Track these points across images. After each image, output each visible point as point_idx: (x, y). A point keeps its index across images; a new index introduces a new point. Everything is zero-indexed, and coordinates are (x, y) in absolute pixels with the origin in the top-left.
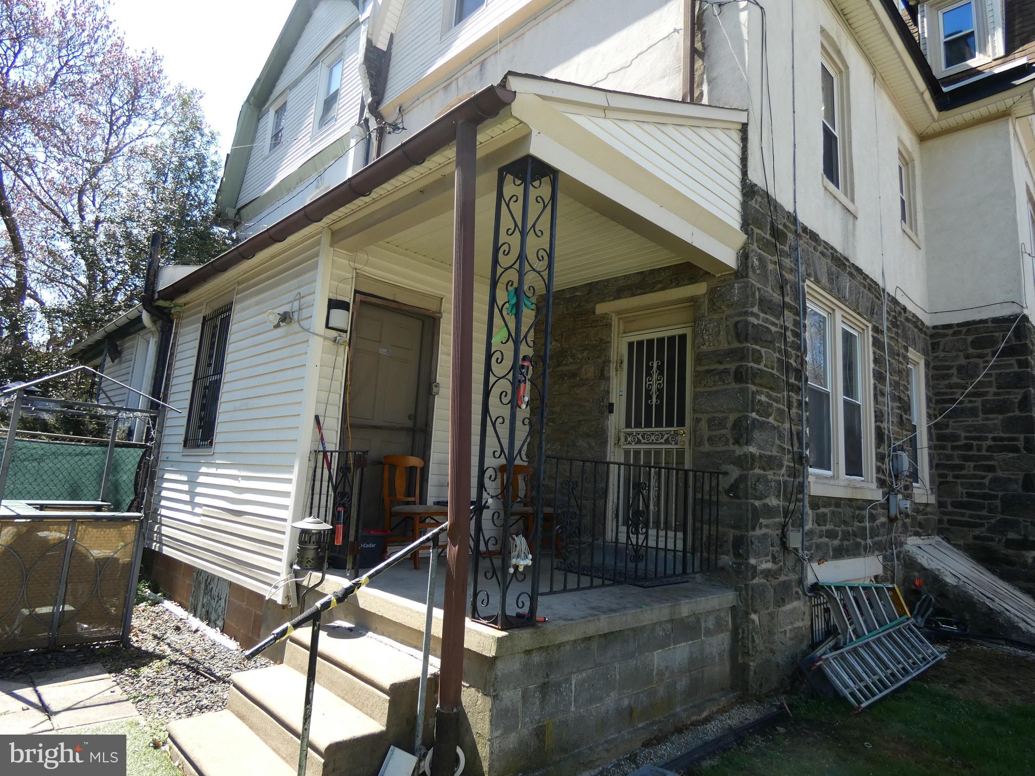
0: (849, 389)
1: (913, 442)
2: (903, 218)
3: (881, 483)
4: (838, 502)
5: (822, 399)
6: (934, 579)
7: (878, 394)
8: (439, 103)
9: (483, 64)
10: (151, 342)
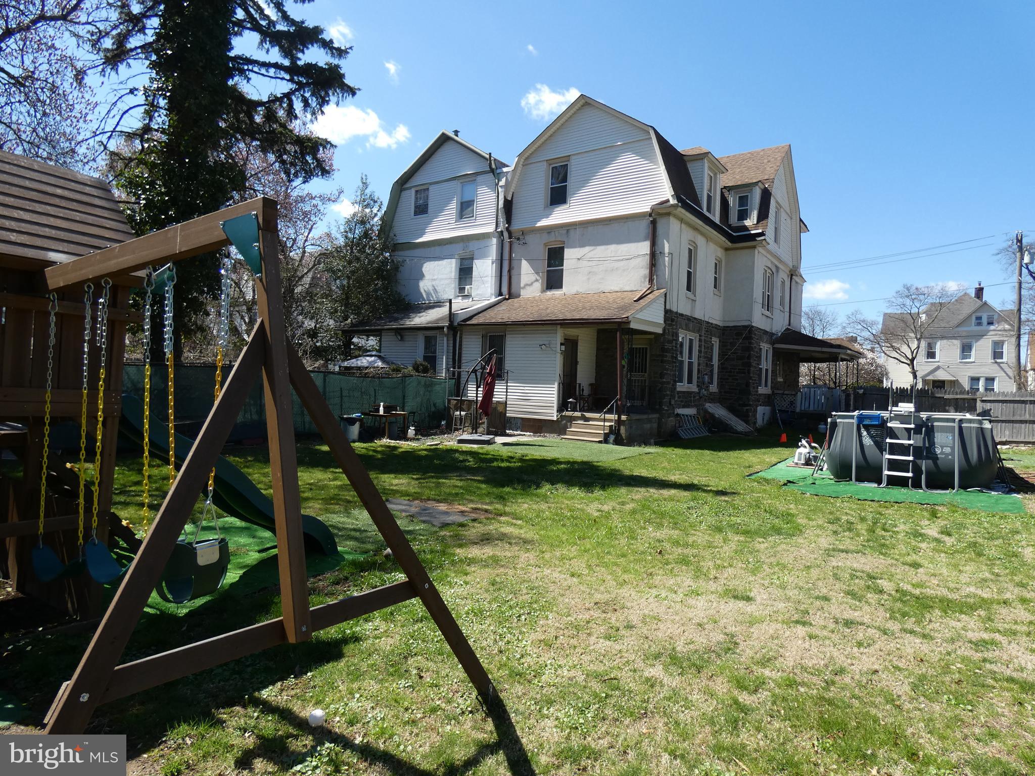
0: (690, 357)
1: (712, 371)
2: (715, 287)
3: (698, 386)
4: (684, 392)
5: (682, 362)
6: (712, 416)
7: (699, 357)
8: (545, 238)
9: (568, 231)
10: (445, 339)
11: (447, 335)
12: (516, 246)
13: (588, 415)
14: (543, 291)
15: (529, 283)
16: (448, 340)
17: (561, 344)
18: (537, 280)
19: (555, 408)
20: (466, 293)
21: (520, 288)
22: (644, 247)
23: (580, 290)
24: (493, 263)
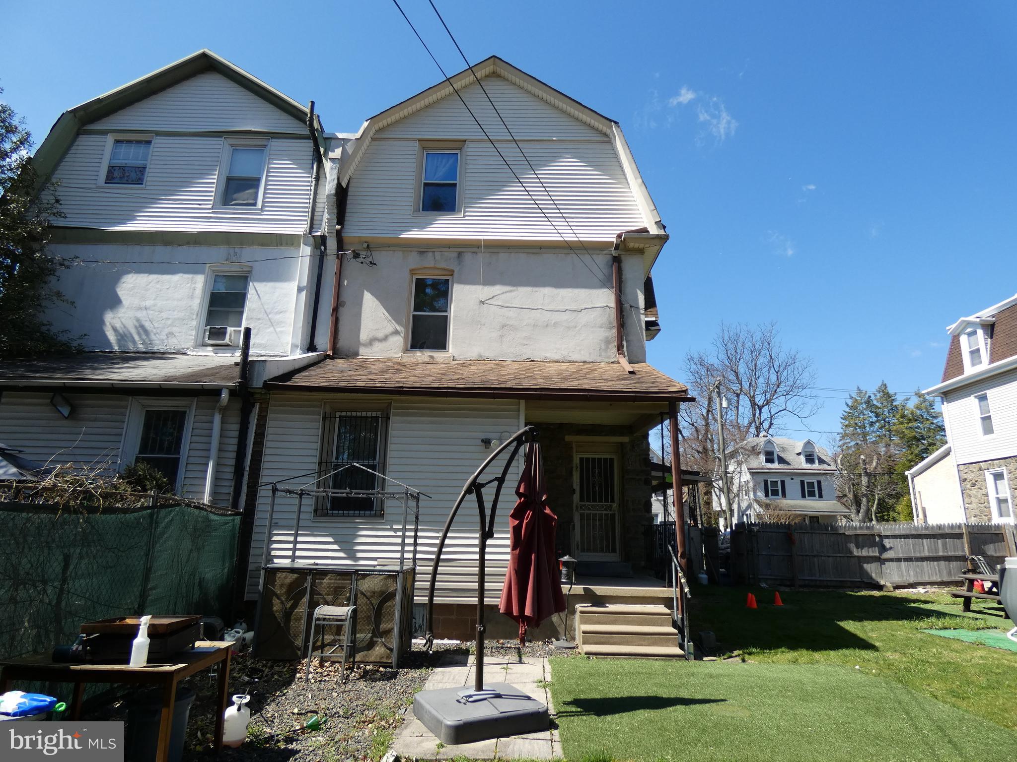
8: (413, 260)
9: (460, 254)
10: (217, 418)
11: (224, 411)
12: (352, 266)
13: (600, 590)
14: (406, 351)
15: (381, 335)
16: (223, 422)
18: (396, 332)
20: (227, 340)
21: (359, 343)
22: (605, 298)
23: (487, 354)
24: (300, 290)
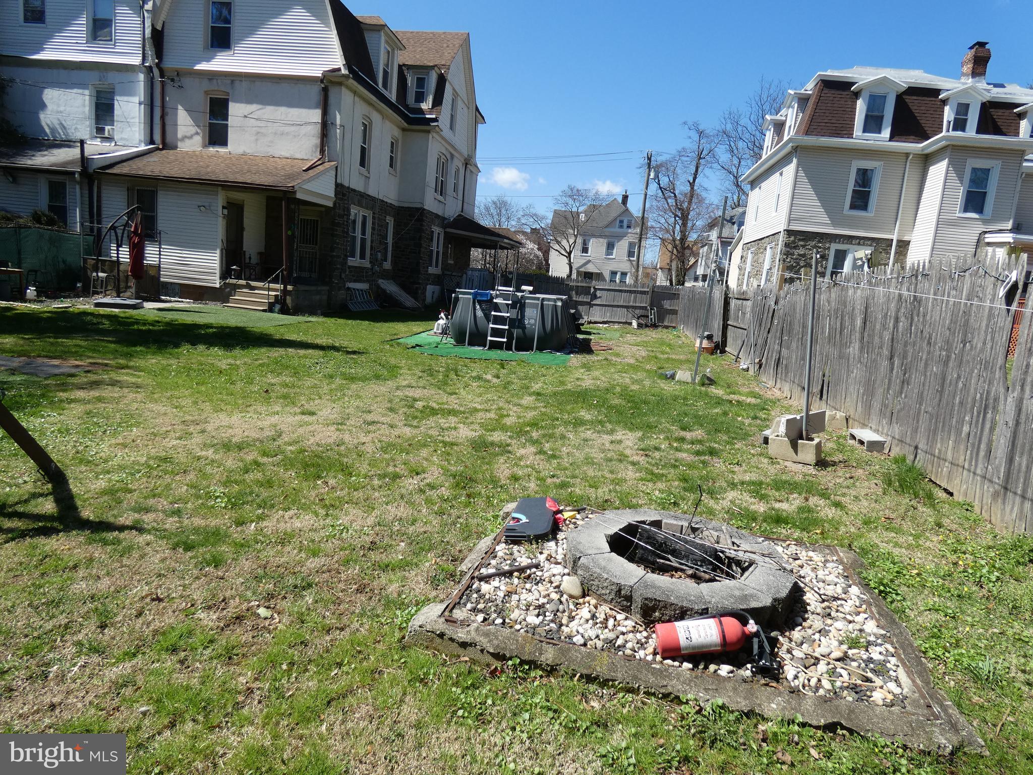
0: (364, 233)
1: (386, 249)
2: (391, 166)
3: (371, 262)
4: (356, 267)
5: (354, 238)
6: (384, 291)
7: (372, 234)
8: (206, 85)
9: (232, 81)
10: (78, 187)
11: (81, 183)
12: (169, 89)
13: (253, 283)
14: (204, 146)
15: (188, 134)
16: (81, 189)
17: (224, 207)
18: (197, 133)
19: (218, 275)
20: (106, 135)
21: (177, 139)
22: (315, 115)
23: (248, 151)
24: (140, 104)
